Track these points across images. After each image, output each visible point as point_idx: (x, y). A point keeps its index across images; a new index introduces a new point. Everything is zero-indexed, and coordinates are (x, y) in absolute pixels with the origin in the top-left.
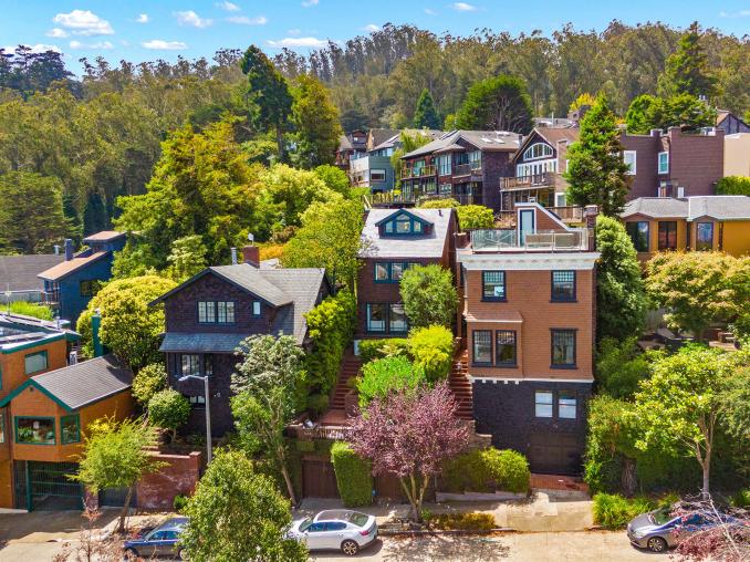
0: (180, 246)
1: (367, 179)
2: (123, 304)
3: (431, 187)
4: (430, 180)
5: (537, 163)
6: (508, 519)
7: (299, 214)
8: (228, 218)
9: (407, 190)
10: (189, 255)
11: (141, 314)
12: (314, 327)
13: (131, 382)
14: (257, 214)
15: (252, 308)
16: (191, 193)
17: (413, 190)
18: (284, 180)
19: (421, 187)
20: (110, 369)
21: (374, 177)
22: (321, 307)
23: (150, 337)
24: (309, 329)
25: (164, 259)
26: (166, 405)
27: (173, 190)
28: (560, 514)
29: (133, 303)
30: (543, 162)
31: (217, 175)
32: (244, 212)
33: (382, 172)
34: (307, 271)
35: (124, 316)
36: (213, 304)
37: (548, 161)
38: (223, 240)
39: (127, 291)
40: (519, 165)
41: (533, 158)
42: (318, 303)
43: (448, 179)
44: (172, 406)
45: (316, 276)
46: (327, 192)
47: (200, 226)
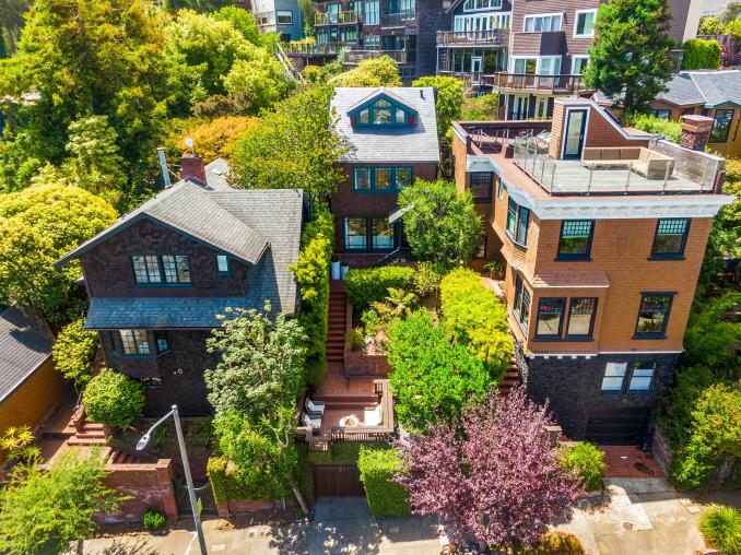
0: (80, 131)
1: (273, 21)
2: (15, 244)
3: (353, 36)
4: (351, 28)
5: (481, 16)
6: (597, 540)
7: (221, 77)
8: (137, 92)
9: (323, 38)
10: (94, 142)
11: (45, 253)
12: (307, 285)
13: (50, 350)
14: (170, 81)
15: (216, 263)
16: (81, 57)
17: (332, 39)
18: (197, 32)
19: (339, 37)
20: (15, 334)
21: (280, 19)
22: (309, 251)
23: (67, 282)
24: (299, 286)
25: (61, 146)
26: (109, 402)
27: (55, 50)
28: (656, 526)
29: (31, 238)
30: (488, 15)
31: (110, 30)
32: (154, 79)
33: (289, 14)
34: (277, 194)
35: (20, 261)
36: (154, 258)
37: (494, 15)
38: (137, 122)
39: (18, 218)
40: (456, 17)
41: (475, 9)
42: (303, 245)
43: (375, 30)
44: (119, 402)
45: (292, 200)
46: (247, 47)
47: (101, 101)
